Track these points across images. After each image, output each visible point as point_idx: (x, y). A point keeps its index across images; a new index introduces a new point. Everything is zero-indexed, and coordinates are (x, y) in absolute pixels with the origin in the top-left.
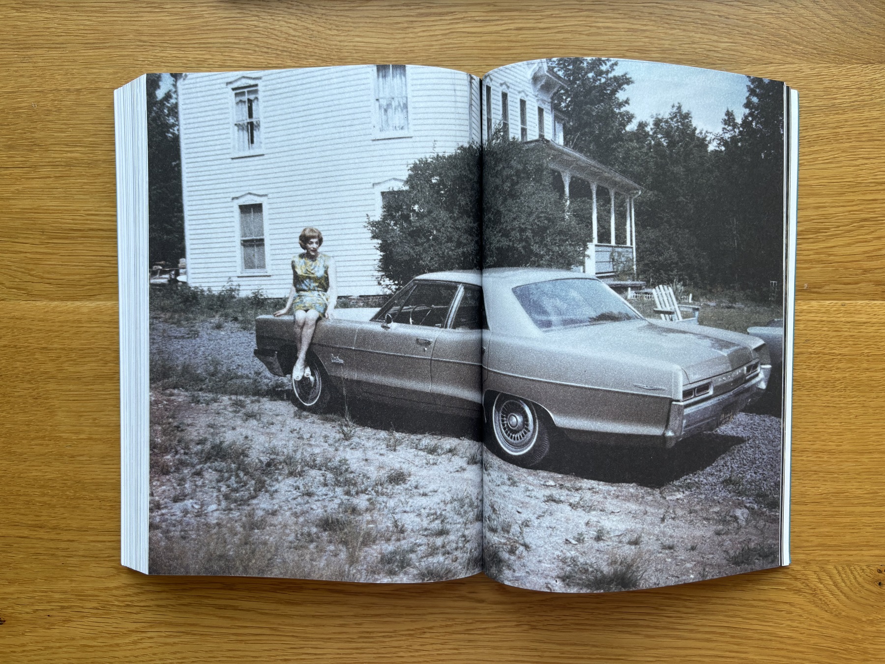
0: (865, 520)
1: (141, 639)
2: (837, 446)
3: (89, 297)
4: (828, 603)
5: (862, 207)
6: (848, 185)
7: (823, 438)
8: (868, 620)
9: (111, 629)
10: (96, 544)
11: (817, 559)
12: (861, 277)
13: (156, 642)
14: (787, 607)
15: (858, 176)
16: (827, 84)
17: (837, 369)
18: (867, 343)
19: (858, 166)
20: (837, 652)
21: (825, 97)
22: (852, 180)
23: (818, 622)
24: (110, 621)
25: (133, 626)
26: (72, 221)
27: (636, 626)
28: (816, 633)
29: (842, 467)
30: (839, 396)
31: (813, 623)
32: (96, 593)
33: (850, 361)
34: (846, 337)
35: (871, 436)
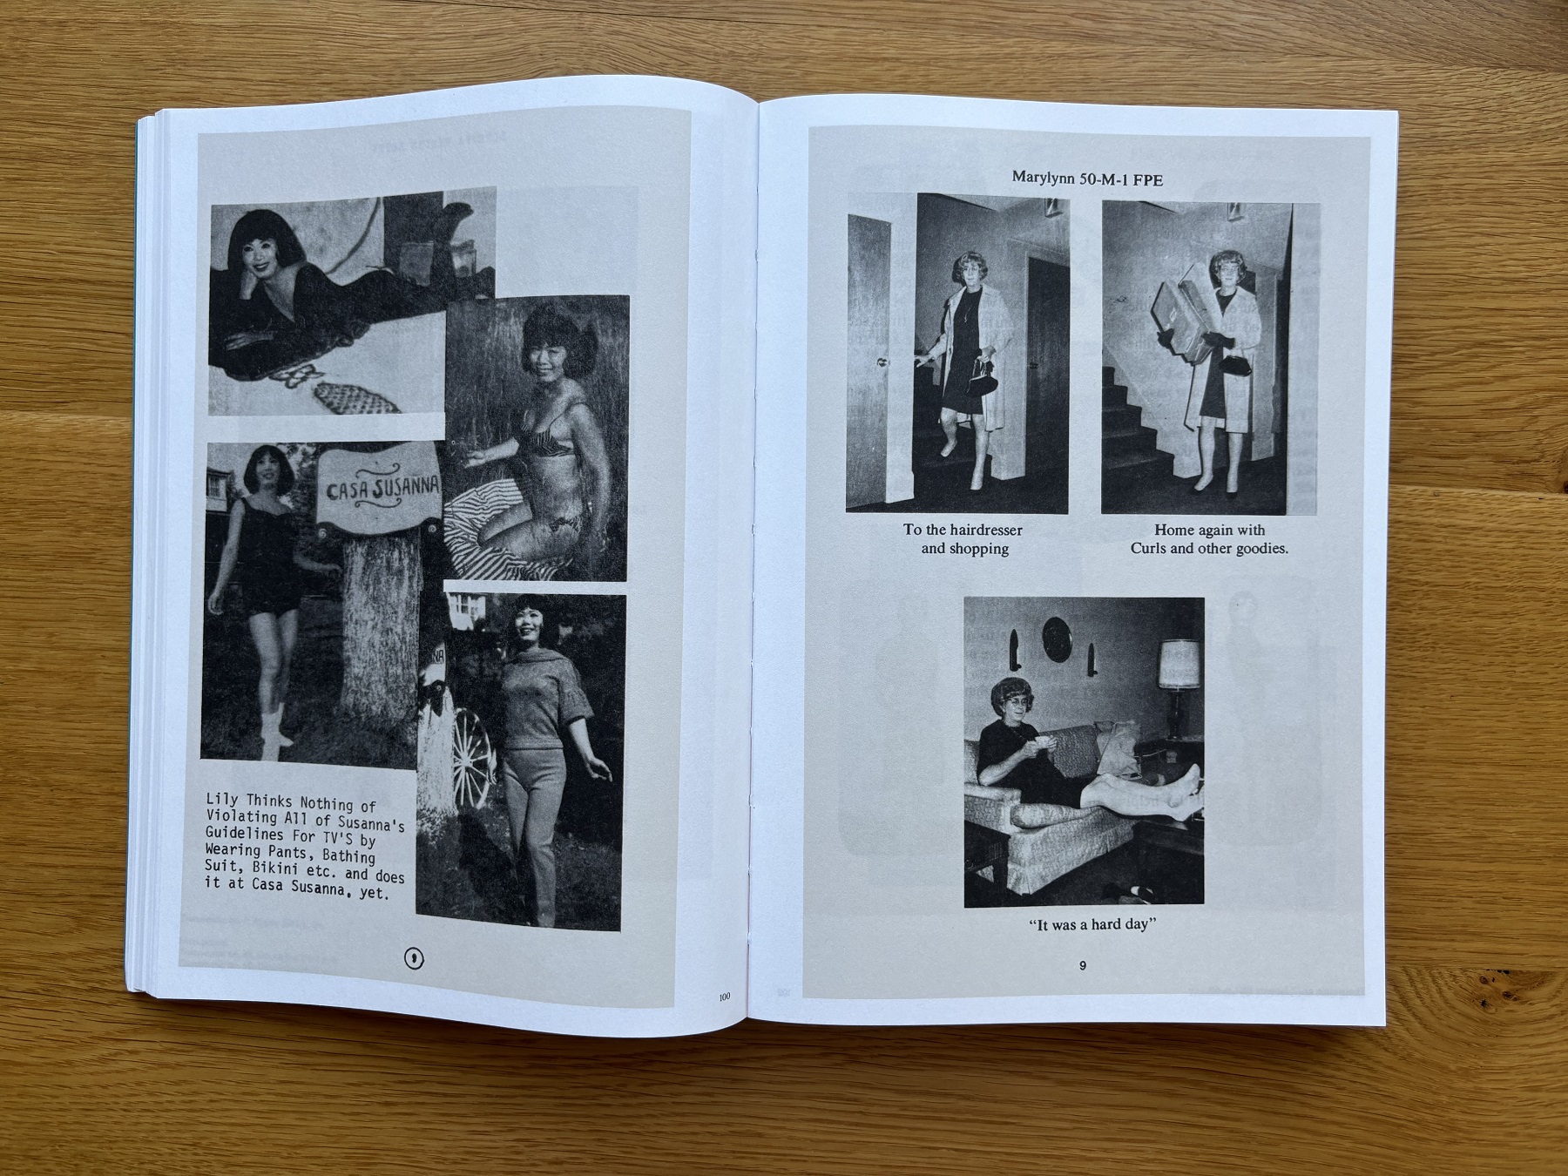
0: (1461, 885)
1: (116, 1054)
2: (1416, 748)
3: (55, 405)
4: (1391, 1035)
5: (1476, 321)
6: (1455, 281)
8: (1461, 1069)
9: (58, 1031)
10: (41, 871)
12: (1471, 446)
13: (143, 1062)
15: (1471, 265)
16: (1424, 98)
17: (1422, 609)
18: (1475, 566)
19: (1473, 247)
20: (1402, 1126)
21: (1419, 121)
22: (1461, 271)
23: (1370, 1069)
24: (58, 1017)
25: (99, 1029)
26: (32, 263)
27: (1041, 1063)
28: (1365, 1088)
29: (1422, 787)
30: (1423, 659)
31: (1362, 1071)
32: (34, 962)
33: (1445, 595)
34: (1439, 553)
35: (1477, 733)
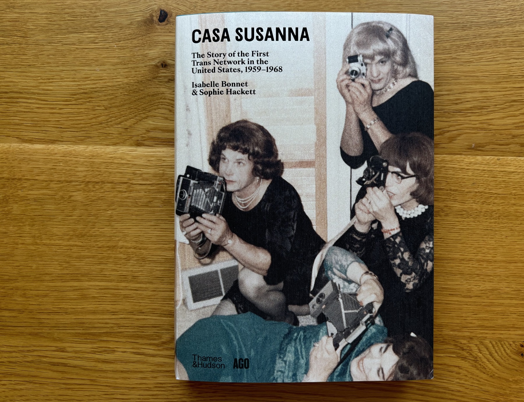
0: (512, 309)
2: (493, 257)
4: (486, 367)
5: (512, 92)
6: (503, 77)
7: (484, 251)
8: (514, 380)
11: (478, 336)
12: (511, 140)
13: (8, 388)
14: (456, 369)
15: (510, 71)
16: (490, 7)
17: (494, 203)
18: (514, 186)
19: (510, 64)
21: (489, 16)
22: (506, 73)
23: (478, 381)
28: (476, 388)
29: (496, 272)
30: (495, 223)
31: (475, 382)
33: (503, 198)
34: (500, 182)
35: (517, 251)
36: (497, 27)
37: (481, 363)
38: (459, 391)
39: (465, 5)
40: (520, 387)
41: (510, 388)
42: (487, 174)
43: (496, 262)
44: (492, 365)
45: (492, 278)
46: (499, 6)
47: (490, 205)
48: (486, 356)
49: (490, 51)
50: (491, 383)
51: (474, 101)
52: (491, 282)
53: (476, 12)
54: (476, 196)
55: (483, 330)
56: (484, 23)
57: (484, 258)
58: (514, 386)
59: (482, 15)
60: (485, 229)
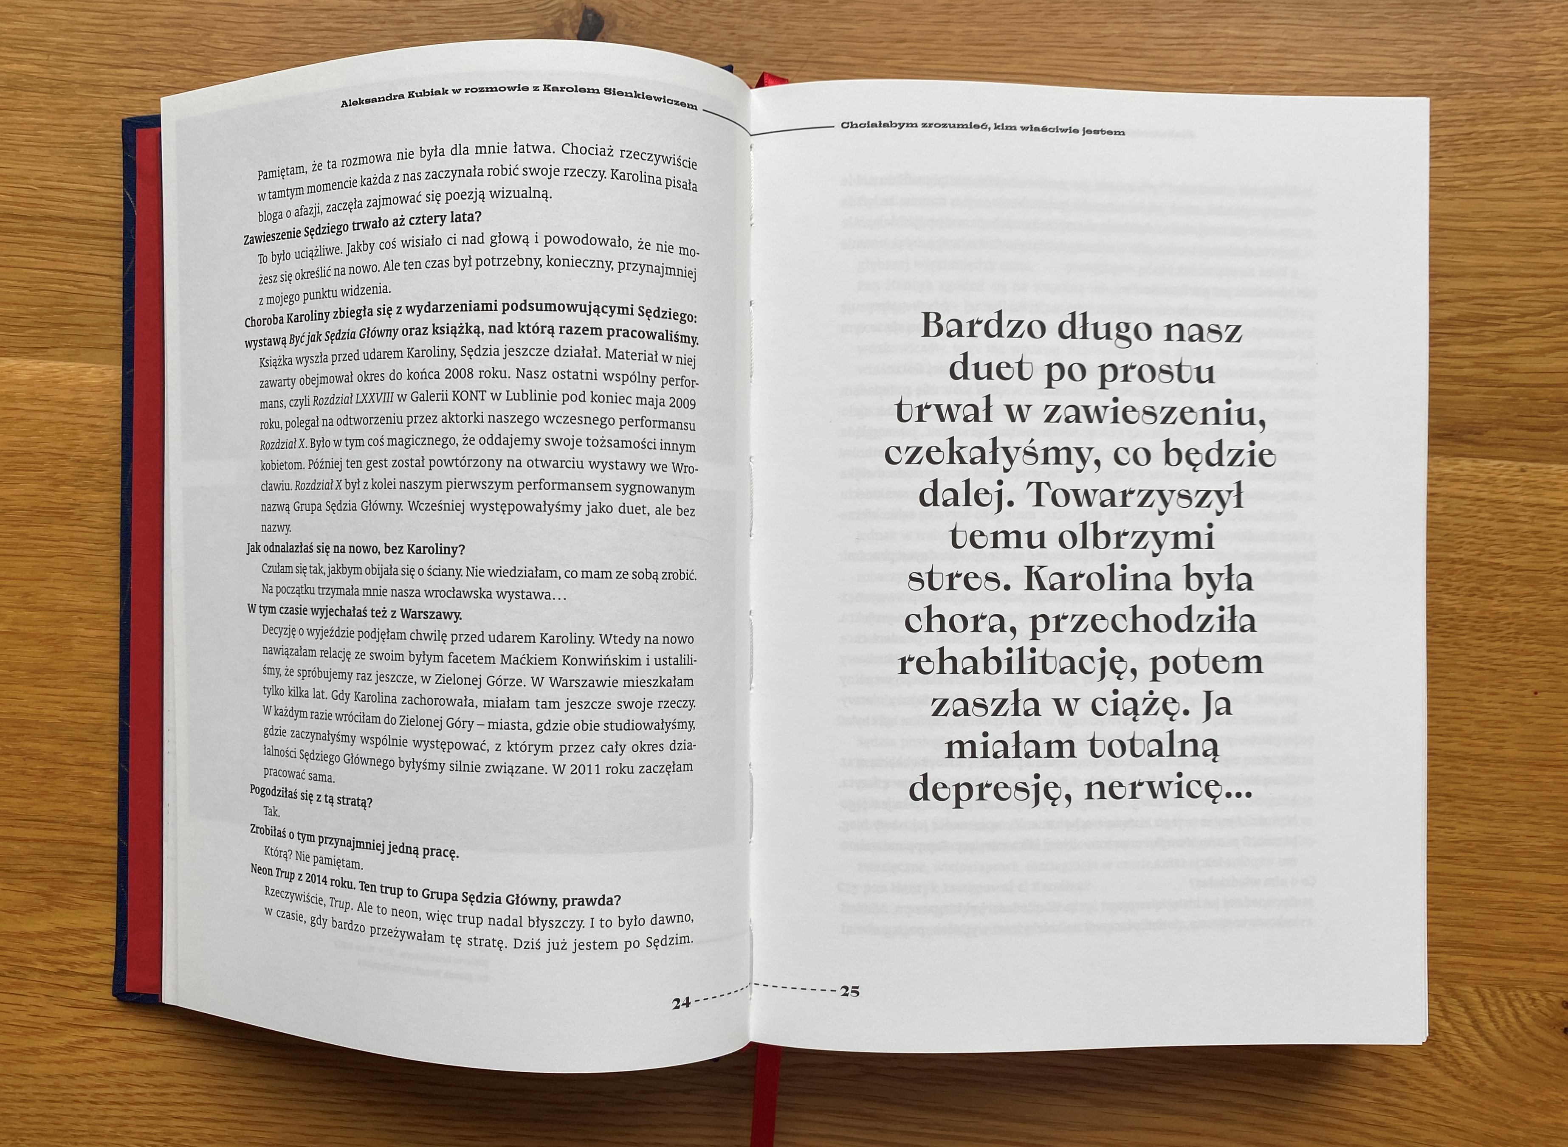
36: (1535, 93)
37: (1447, 1048)
38: (1381, 1126)
39: (1448, 26)
40: (1556, 1124)
41: (1528, 1123)
42: (1487, 512)
43: (1502, 762)
44: (1479, 1056)
45: (1487, 807)
46: (1545, 33)
47: (1491, 598)
48: (1462, 1029)
49: (1514, 158)
50: (1473, 1106)
51: (1461, 300)
52: (1484, 818)
53: (1479, 47)
54: (1452, 572)
55: (1458, 954)
56: (1497, 79)
57: (1467, 749)
58: (1539, 1120)
59: (1495, 55)
60: (1474, 668)
